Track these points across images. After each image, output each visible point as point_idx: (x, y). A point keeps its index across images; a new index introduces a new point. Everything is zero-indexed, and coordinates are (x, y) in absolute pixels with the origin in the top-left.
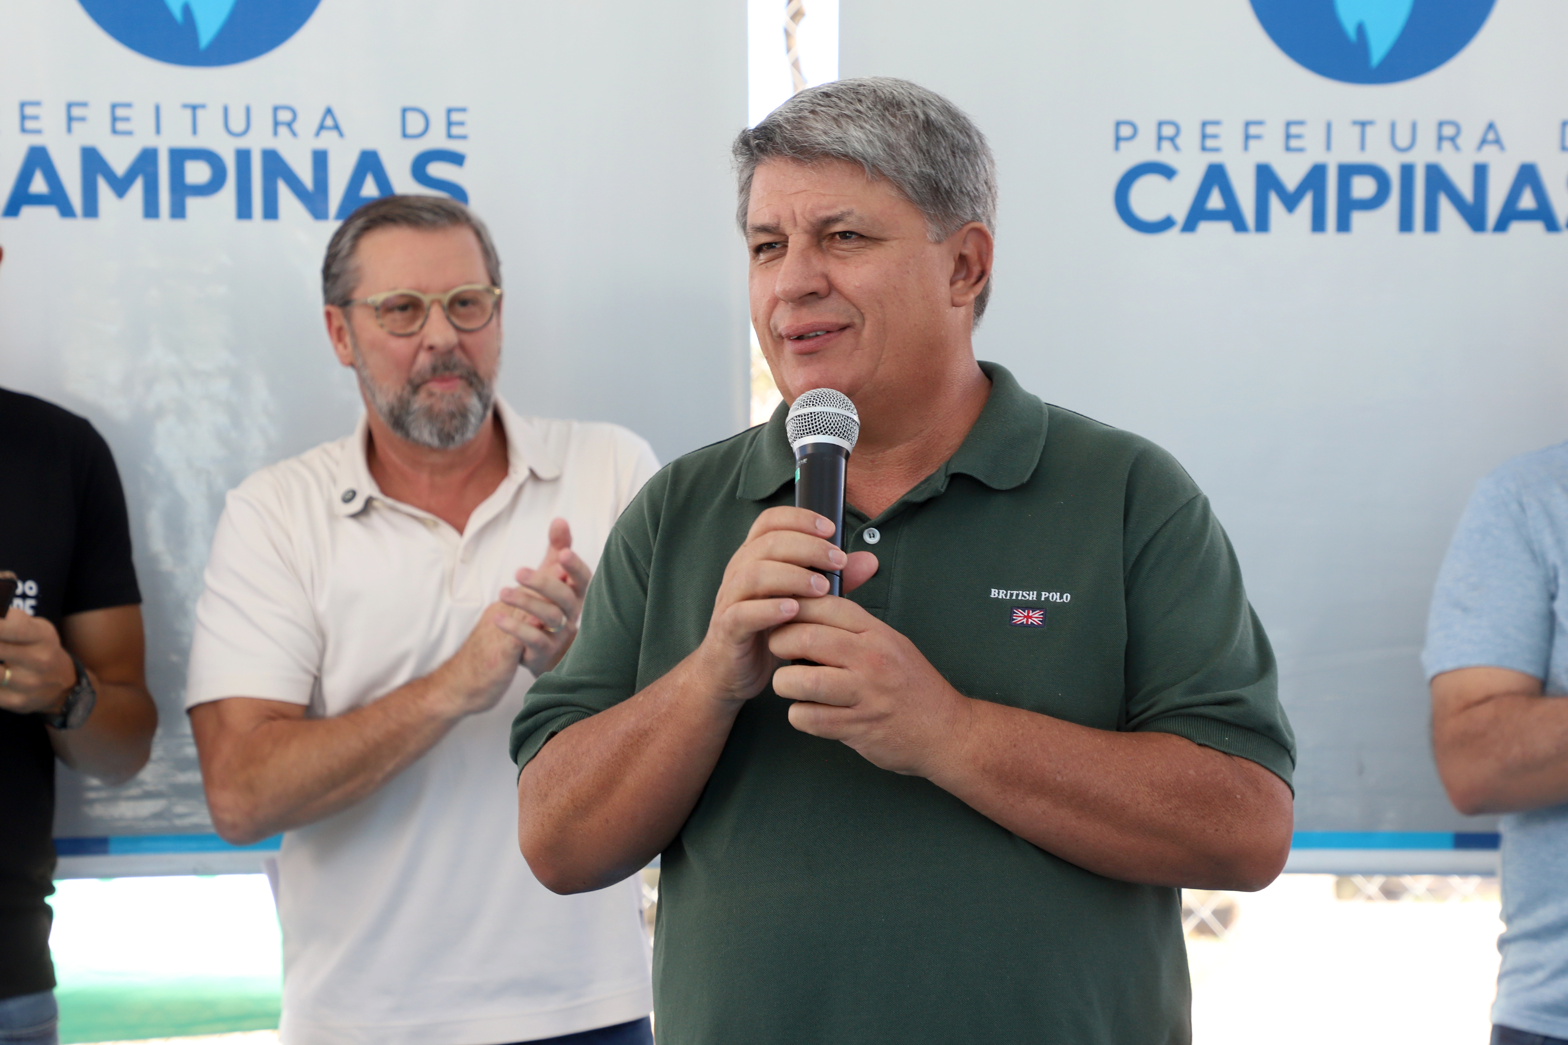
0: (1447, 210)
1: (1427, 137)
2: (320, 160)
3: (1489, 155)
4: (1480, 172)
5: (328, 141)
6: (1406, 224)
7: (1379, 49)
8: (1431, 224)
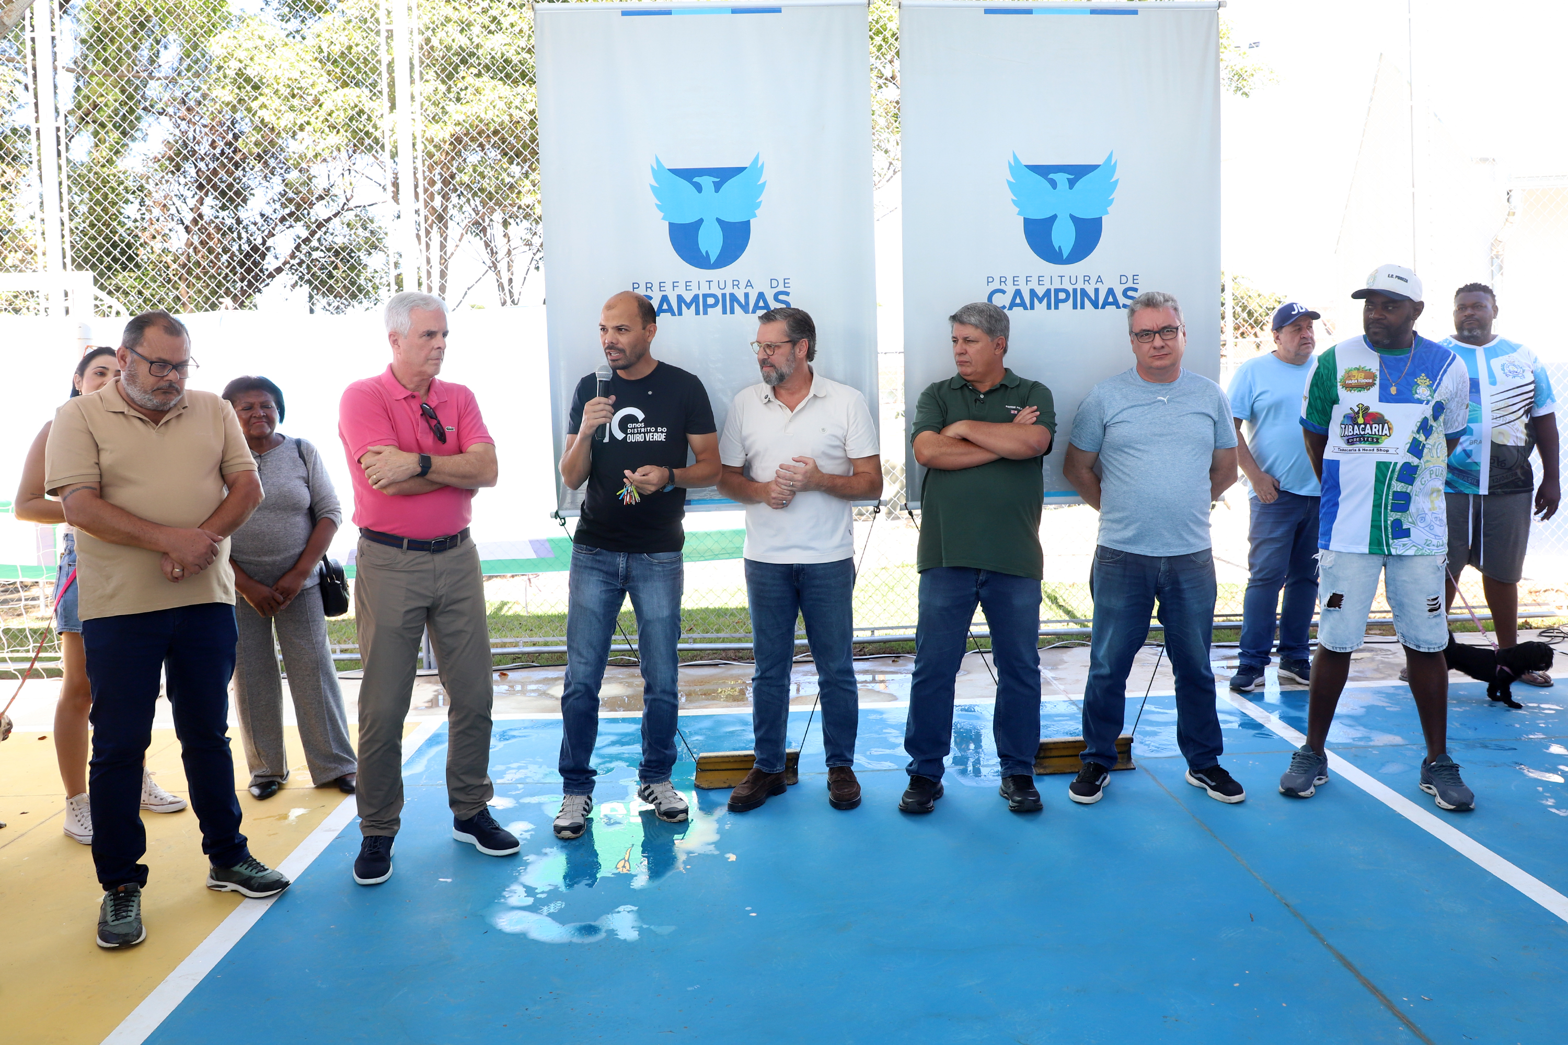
0: (1087, 303)
1: (1081, 280)
2: (747, 295)
3: (1099, 285)
4: (1097, 290)
5: (749, 290)
6: (1075, 307)
7: (1065, 254)
8: (1083, 307)
